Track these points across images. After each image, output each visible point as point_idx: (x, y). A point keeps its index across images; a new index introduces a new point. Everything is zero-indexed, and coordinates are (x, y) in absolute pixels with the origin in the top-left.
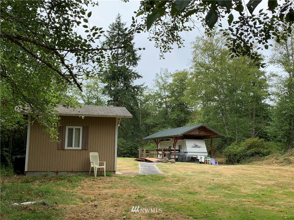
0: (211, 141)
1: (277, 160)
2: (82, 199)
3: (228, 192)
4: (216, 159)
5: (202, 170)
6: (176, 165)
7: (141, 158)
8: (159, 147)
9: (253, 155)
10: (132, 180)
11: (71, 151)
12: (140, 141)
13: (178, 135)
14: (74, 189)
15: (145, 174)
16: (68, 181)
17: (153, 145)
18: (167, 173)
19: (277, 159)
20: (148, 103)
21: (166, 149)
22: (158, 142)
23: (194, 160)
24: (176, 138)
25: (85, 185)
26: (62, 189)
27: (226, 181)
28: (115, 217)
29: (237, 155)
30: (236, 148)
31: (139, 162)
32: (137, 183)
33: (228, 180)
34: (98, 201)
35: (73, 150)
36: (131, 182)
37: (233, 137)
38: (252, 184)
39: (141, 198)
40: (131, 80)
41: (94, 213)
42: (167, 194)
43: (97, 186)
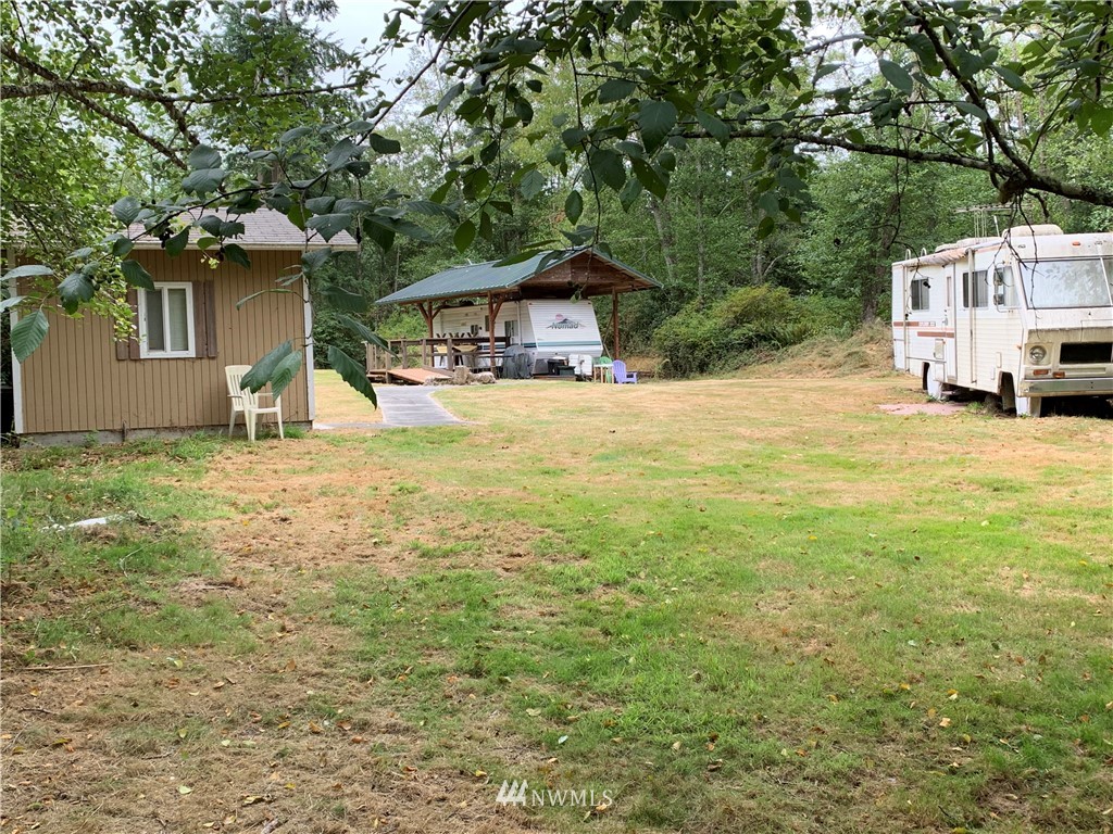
0: (615, 302)
1: (823, 358)
2: (234, 504)
3: (653, 464)
4: (633, 360)
5: (582, 404)
6: (499, 392)
7: (378, 370)
8: (437, 331)
9: (749, 344)
10: (370, 444)
13: (504, 287)
14: (200, 479)
15: (405, 426)
16: (172, 457)
17: (413, 322)
18: (474, 419)
19: (824, 356)
20: (385, 162)
21: (460, 335)
22: (433, 312)
23: (556, 369)
24: (497, 297)
25: (229, 467)
26: (162, 481)
27: (650, 433)
28: (349, 542)
29: (697, 346)
30: (695, 322)
32: (386, 453)
33: (655, 430)
34: (284, 507)
35: (168, 359)
36: (370, 453)
38: (724, 437)
39: (410, 493)
40: (313, 71)
41: (290, 535)
42: (480, 478)
43: (268, 466)
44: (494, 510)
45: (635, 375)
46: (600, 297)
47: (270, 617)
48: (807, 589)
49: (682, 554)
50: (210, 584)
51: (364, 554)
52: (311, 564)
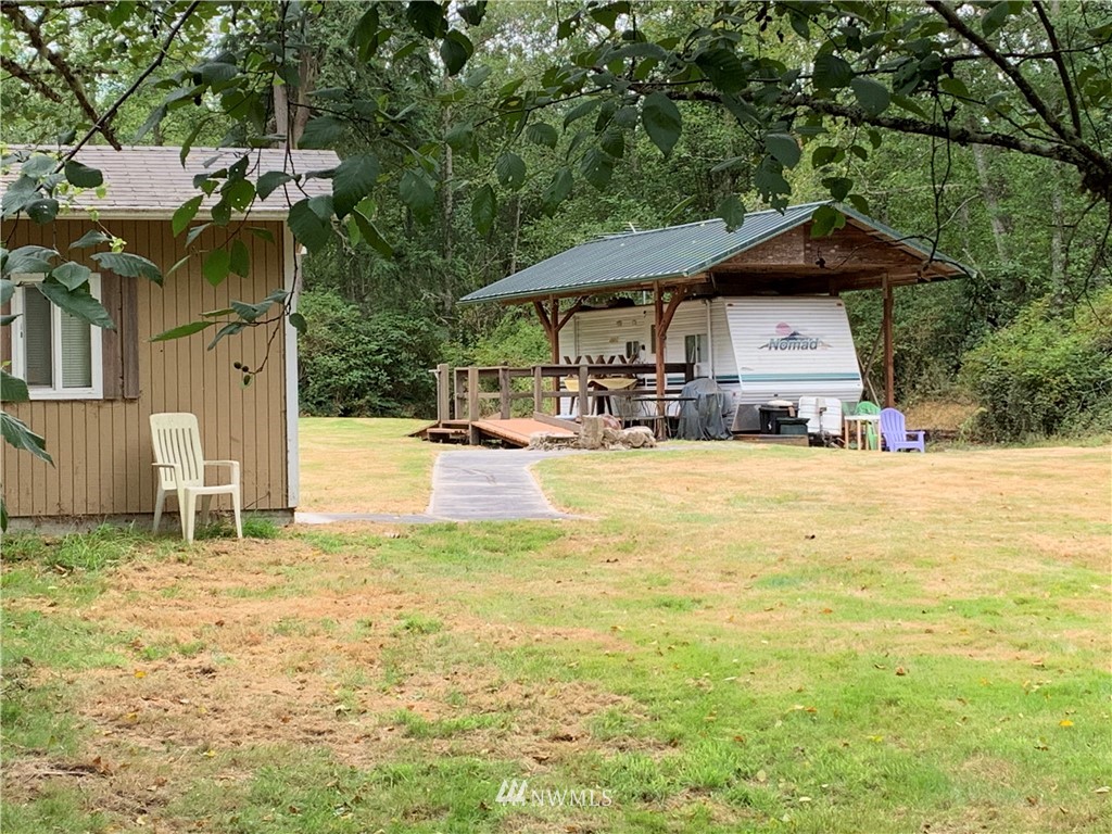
0: (888, 304)
2: (135, 646)
3: (859, 594)
5: (789, 487)
6: (651, 464)
7: (456, 421)
8: (567, 351)
10: (385, 550)
11: (48, 406)
12: (448, 306)
13: (680, 275)
14: (89, 602)
15: (455, 521)
16: (51, 565)
18: (581, 511)
20: (501, 47)
21: (607, 359)
22: (561, 319)
23: (774, 423)
24: (670, 292)
25: (141, 584)
26: (27, 604)
27: (874, 541)
28: (299, 709)
29: (1041, 384)
30: (1039, 340)
31: (441, 445)
32: (406, 566)
33: (888, 535)
34: (213, 651)
35: (58, 402)
36: (378, 565)
37: (1035, 273)
38: (1003, 551)
39: (423, 632)
41: (206, 696)
42: (545, 611)
43: (205, 584)
44: (548, 663)
45: (921, 434)
46: (868, 292)
47: (139, 820)
48: (1021, 805)
49: (838, 744)
50: (58, 767)
51: (316, 728)
52: (228, 743)
